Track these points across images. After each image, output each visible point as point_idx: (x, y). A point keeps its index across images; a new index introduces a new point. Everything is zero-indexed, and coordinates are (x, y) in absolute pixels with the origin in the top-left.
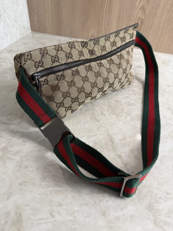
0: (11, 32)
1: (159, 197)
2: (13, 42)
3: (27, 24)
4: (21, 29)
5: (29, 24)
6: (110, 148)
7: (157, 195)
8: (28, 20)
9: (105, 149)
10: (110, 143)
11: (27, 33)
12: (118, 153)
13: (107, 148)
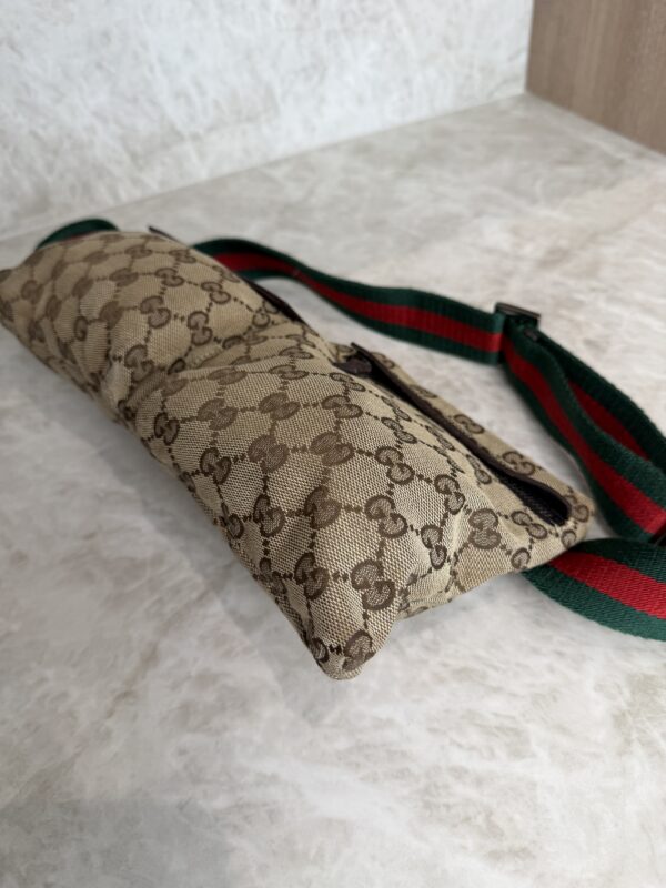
0: (407, 82)
1: (51, 878)
2: (412, 117)
3: (511, 59)
4: (469, 77)
5: (523, 59)
6: (169, 608)
7: (55, 869)
8: (524, 40)
9: (156, 597)
10: (194, 595)
11: (498, 95)
12: (164, 644)
13: (160, 601)
